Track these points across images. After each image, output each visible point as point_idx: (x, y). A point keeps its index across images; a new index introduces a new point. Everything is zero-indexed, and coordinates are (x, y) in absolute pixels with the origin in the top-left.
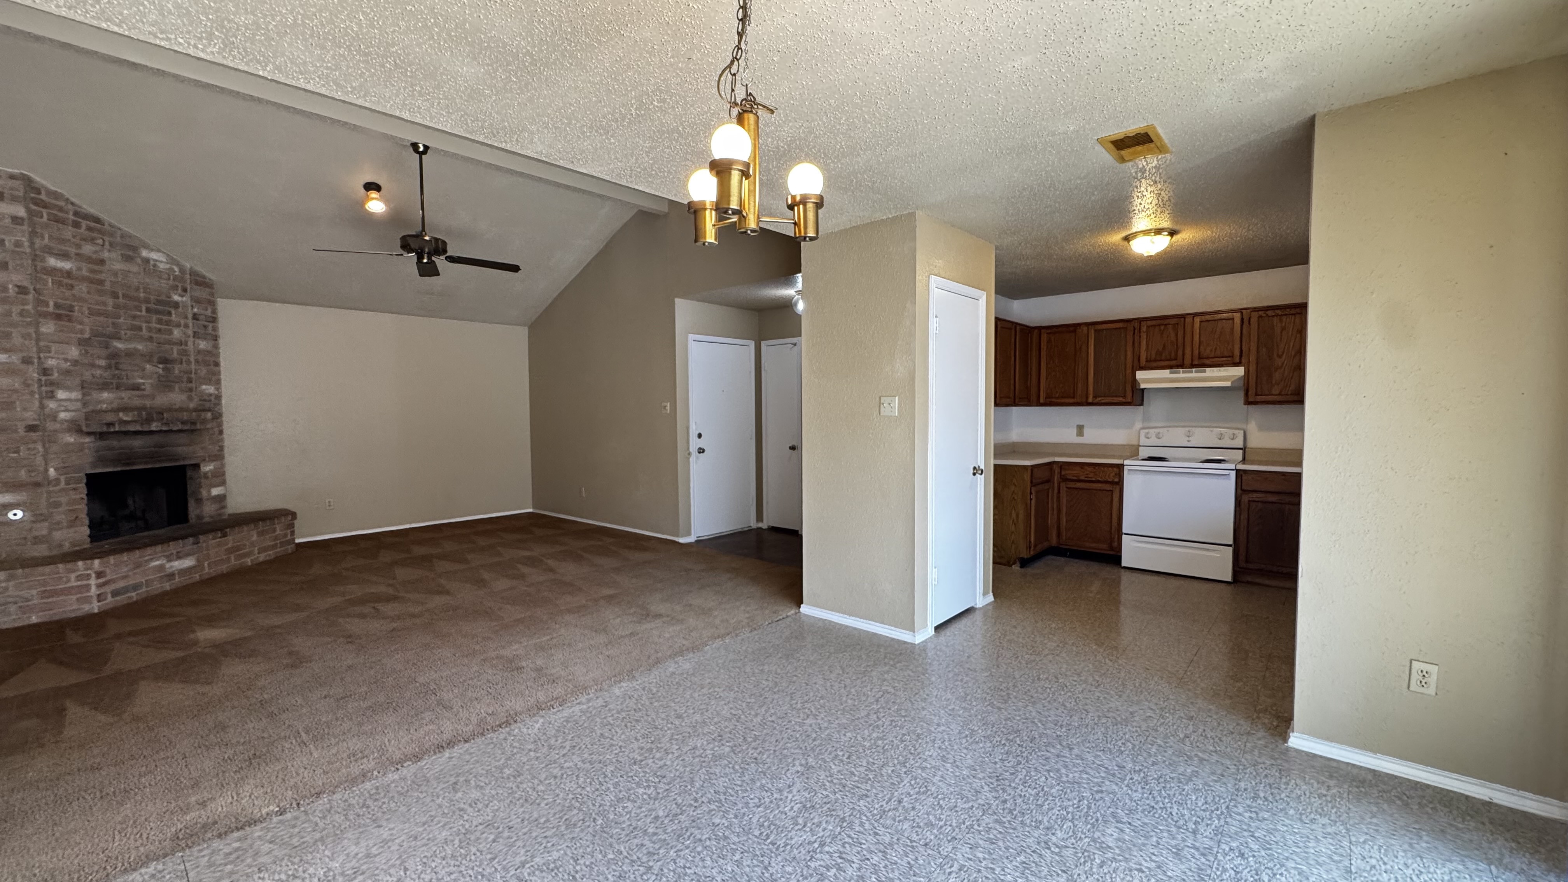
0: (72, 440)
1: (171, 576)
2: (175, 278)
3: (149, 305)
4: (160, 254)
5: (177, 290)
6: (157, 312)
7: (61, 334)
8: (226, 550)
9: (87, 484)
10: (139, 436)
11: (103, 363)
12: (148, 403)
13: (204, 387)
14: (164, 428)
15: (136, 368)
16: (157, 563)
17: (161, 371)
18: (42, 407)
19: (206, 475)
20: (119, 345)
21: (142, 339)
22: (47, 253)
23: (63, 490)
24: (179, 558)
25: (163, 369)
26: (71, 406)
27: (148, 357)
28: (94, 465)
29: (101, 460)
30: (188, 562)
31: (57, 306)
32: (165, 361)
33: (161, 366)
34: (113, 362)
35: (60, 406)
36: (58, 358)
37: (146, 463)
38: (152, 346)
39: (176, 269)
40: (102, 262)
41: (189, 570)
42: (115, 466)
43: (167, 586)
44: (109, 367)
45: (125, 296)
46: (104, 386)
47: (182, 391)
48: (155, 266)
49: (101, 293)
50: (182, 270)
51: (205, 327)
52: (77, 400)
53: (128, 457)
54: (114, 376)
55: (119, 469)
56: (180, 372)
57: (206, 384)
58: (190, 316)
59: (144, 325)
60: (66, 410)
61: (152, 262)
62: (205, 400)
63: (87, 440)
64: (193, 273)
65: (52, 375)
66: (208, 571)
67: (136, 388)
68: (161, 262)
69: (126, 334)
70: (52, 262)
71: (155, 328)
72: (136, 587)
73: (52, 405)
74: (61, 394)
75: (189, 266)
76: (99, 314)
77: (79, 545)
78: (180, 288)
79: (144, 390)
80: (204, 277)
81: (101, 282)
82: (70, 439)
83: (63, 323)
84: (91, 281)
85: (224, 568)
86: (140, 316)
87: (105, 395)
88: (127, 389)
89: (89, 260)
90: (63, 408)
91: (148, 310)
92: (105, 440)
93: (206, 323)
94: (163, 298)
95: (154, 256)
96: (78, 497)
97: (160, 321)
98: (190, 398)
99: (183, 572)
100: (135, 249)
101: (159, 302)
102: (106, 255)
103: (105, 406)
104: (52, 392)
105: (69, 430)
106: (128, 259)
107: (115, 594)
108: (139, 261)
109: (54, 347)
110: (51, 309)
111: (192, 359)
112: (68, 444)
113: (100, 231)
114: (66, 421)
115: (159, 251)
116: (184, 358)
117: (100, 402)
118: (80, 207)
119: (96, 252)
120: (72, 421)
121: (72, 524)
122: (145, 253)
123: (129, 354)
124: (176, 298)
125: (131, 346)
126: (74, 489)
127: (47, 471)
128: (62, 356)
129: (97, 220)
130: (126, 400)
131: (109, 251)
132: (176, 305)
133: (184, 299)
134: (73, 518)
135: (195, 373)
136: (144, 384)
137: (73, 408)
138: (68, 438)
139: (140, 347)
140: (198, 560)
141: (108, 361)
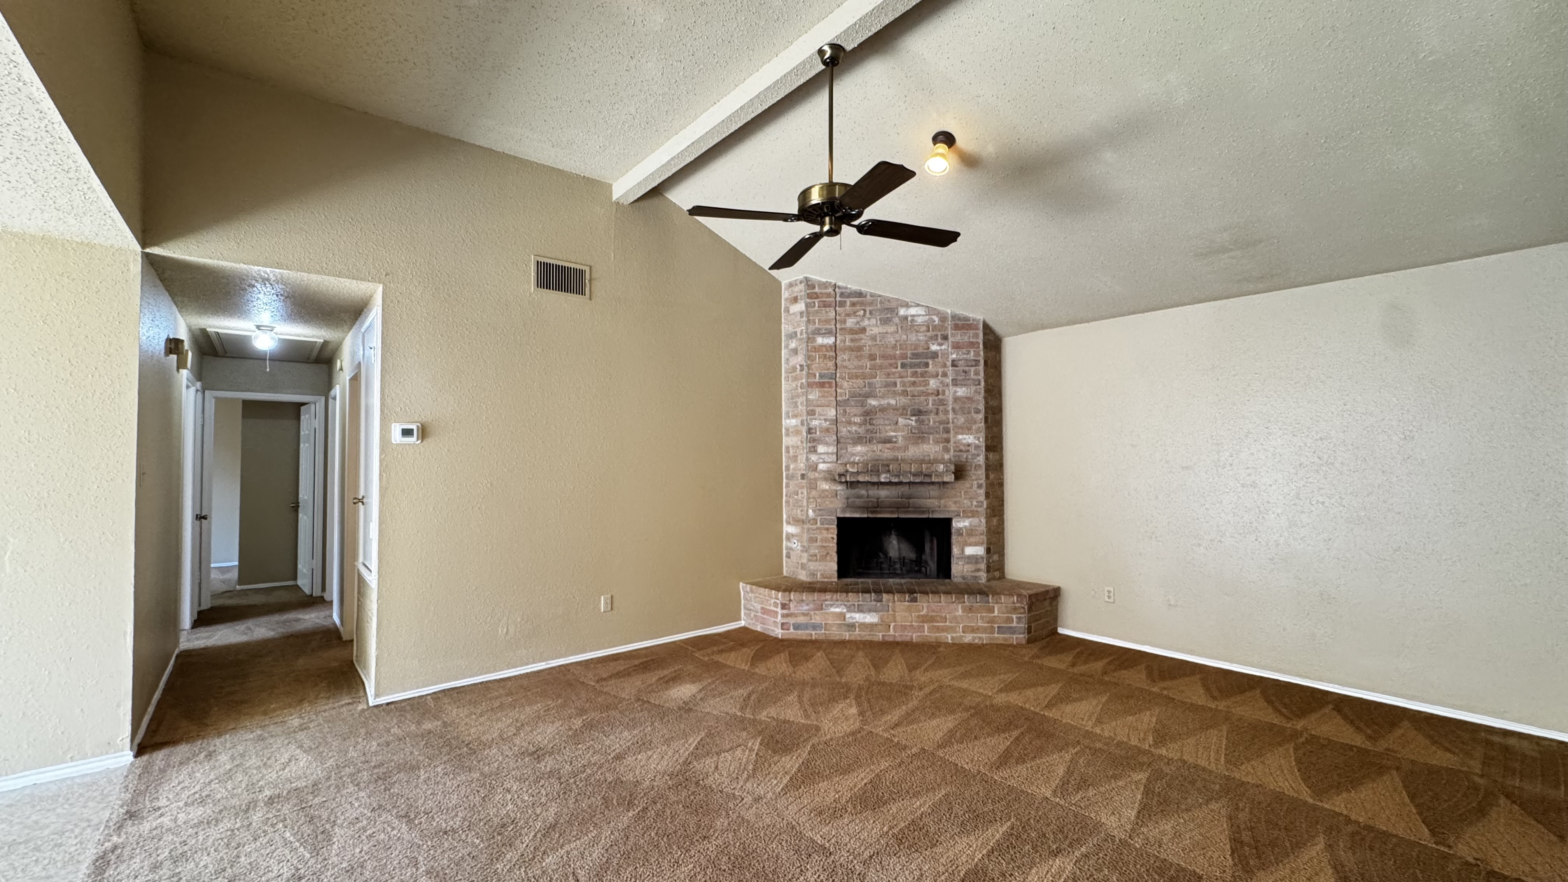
0: (827, 487)
1: (851, 626)
2: (935, 328)
3: (905, 361)
4: (917, 309)
5: (937, 339)
6: (912, 366)
7: (822, 399)
8: (918, 617)
9: (838, 526)
10: (889, 487)
11: (857, 420)
12: (900, 455)
13: (960, 437)
14: (895, 480)
15: (887, 422)
16: (838, 610)
17: (913, 423)
18: (807, 459)
19: (959, 532)
20: (873, 402)
21: (895, 393)
22: (817, 334)
23: (818, 528)
24: (860, 610)
25: (916, 421)
26: (827, 459)
27: (903, 411)
28: (844, 510)
29: (849, 506)
30: (870, 618)
31: (821, 376)
32: (918, 413)
33: (914, 418)
34: (868, 418)
35: (819, 458)
36: (820, 419)
37: (892, 512)
38: (903, 401)
39: (936, 319)
40: (863, 330)
41: (872, 626)
42: (863, 513)
43: (847, 636)
44: (864, 423)
45: (883, 357)
46: (859, 440)
47: (937, 442)
48: (912, 321)
49: (859, 358)
50: (943, 319)
51: (965, 372)
52: (832, 454)
53: (877, 505)
54: (868, 431)
55: (865, 516)
56: (934, 422)
57: (962, 434)
58: (949, 363)
59: (898, 381)
60: (824, 462)
61: (909, 319)
62: (961, 451)
63: (839, 487)
64: (954, 317)
65: (816, 433)
66: (893, 633)
67: (888, 441)
68: (919, 315)
69: (880, 392)
70: (820, 340)
71: (910, 381)
72: (815, 627)
73: (814, 458)
74: (821, 449)
75: (949, 312)
76: (857, 377)
77: (829, 578)
78: (939, 337)
79: (896, 442)
80: (966, 319)
81: (860, 349)
82: (825, 486)
83: (826, 389)
84: (851, 349)
85: (915, 637)
86: (894, 373)
87: (859, 448)
88: (879, 442)
89: (852, 331)
90: (821, 460)
91: (903, 366)
92: (854, 489)
93: (967, 368)
94: (920, 350)
95: (913, 311)
96: (830, 536)
97: (915, 374)
98: (946, 450)
99: (863, 626)
100: (893, 310)
101: (915, 356)
102: (866, 323)
103: (857, 458)
104: (814, 447)
105: (825, 479)
106: (885, 321)
107: (797, 627)
108: (896, 320)
109: (818, 410)
110: (817, 380)
111: (950, 408)
112: (824, 491)
113: (862, 304)
114: (824, 471)
115: (918, 305)
116: (941, 408)
117: (854, 455)
118: (846, 288)
119: (858, 323)
120: (829, 472)
121: (824, 558)
122: (902, 312)
123: (883, 409)
124: (934, 348)
125: (884, 402)
126: (827, 529)
127: (807, 511)
128: (822, 418)
129: (860, 294)
130: (878, 453)
131: (869, 319)
132: (935, 355)
133: (943, 347)
134: (825, 554)
135: (953, 422)
136: (896, 436)
137: (829, 460)
138: (824, 486)
139: (893, 402)
140: (881, 618)
141: (862, 418)
